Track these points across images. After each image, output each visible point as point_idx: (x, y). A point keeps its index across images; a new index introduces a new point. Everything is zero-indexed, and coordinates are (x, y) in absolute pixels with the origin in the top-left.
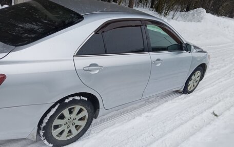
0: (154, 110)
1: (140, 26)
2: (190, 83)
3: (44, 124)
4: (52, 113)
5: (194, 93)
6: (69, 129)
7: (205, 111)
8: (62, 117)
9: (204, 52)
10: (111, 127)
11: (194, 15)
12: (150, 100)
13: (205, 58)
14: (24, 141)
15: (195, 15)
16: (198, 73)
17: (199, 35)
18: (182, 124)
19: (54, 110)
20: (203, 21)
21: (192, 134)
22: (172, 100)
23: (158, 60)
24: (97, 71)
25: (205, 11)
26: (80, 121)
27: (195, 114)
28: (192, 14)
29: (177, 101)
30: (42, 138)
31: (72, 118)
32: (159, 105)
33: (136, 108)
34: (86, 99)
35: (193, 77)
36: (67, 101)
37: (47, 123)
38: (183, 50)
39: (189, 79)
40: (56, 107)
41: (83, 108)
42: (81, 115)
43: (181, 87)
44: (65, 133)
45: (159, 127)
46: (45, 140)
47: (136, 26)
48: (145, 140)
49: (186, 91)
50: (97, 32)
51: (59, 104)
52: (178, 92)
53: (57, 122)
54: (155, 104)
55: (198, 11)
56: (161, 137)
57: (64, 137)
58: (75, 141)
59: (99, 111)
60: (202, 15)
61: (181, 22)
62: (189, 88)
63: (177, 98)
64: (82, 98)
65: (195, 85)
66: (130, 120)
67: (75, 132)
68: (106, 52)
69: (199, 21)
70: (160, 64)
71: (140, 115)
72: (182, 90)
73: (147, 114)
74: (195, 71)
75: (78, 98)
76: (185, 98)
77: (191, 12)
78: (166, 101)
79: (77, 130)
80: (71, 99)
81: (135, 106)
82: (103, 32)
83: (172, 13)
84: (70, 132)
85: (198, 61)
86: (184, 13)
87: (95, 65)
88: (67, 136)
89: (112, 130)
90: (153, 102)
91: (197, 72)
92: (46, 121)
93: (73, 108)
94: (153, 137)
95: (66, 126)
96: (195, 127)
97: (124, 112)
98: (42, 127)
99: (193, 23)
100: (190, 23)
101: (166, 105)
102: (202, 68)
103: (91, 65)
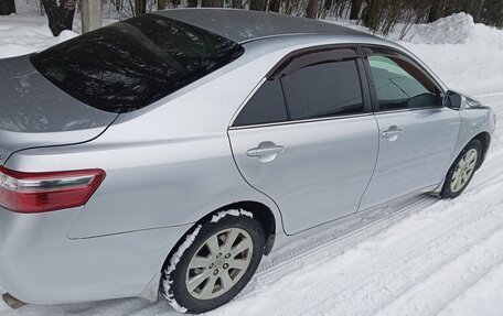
0: (382, 235)
1: (355, 58)
2: (456, 175)
3: (172, 268)
4: (187, 244)
5: (463, 195)
6: (217, 277)
7: (492, 233)
8: (205, 252)
9: (483, 108)
10: (298, 272)
11: (447, 29)
12: (371, 215)
13: (485, 119)
14: (127, 303)
15: (451, 29)
16: (473, 154)
17: (461, 72)
18: (445, 263)
19: (191, 239)
20: (467, 40)
21: (471, 284)
22: (417, 212)
23: (393, 128)
24: (273, 157)
25: (471, 18)
26: (238, 261)
27: (470, 241)
28: (442, 27)
29: (430, 214)
30: (168, 296)
31: (224, 255)
32: (392, 224)
33: (343, 233)
34: (250, 214)
35: (462, 163)
36: (215, 219)
37: (178, 266)
38: (440, 105)
39: (454, 167)
40: (196, 232)
41: (244, 233)
42: (240, 248)
43: (436, 184)
44: (210, 286)
45: (397, 271)
46: (174, 300)
47: (344, 60)
48: (372, 299)
49: (446, 193)
50: (271, 76)
51: (200, 226)
52: (429, 195)
53: (196, 262)
54: (384, 223)
55: (457, 21)
56: (405, 292)
57: (207, 294)
58: (227, 302)
59: (273, 238)
60: (466, 27)
61: (420, 45)
62: (452, 185)
63: (429, 208)
64: (243, 212)
65: (466, 178)
66: (334, 257)
67: (228, 284)
68: (289, 117)
69: (459, 42)
70: (396, 137)
71: (354, 245)
72: (439, 190)
73: (368, 244)
74: (467, 148)
75: (235, 213)
76: (446, 207)
77: (441, 22)
78: (407, 215)
79: (232, 278)
80: (222, 215)
81: (341, 227)
82: (284, 75)
83: (399, 27)
84: (219, 282)
85: (474, 128)
86: (425, 25)
87: (268, 144)
88: (214, 291)
89: (298, 278)
90: (376, 218)
91: (470, 151)
92: (176, 260)
93: (226, 234)
94: (387, 293)
95: (213, 270)
96: (473, 270)
97: (321, 241)
98: (169, 273)
99: (447, 45)
100: (440, 46)
101: (406, 223)
102: (481, 142)
103: (261, 145)
